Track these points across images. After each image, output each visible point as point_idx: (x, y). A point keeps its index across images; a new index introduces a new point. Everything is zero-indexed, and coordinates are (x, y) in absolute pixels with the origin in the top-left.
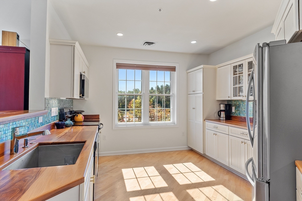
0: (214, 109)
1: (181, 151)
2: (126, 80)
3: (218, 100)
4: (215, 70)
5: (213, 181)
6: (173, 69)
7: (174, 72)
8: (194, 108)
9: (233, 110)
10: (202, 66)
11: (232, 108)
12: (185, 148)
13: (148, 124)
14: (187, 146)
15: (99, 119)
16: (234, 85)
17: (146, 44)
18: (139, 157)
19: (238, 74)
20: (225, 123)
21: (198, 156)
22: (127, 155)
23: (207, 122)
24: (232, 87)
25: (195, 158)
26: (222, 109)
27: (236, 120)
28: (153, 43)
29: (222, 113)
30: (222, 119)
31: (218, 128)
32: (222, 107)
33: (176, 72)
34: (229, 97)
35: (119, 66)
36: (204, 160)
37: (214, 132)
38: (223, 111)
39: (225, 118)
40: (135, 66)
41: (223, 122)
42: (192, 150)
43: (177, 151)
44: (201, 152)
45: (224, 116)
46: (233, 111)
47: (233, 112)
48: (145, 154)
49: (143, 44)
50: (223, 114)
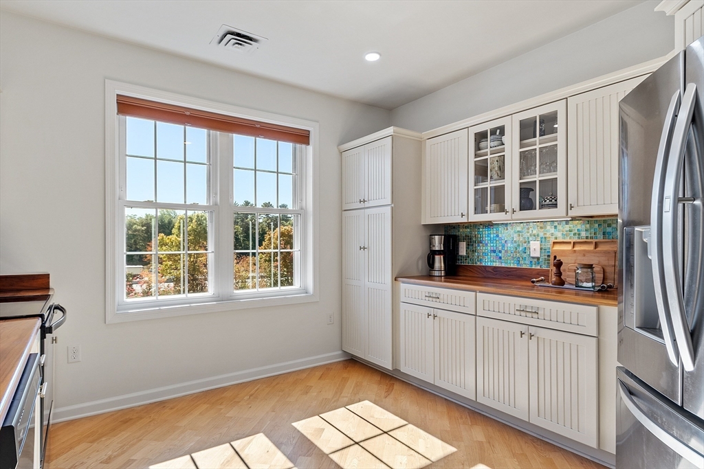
0: (415, 248)
1: (328, 368)
2: (156, 159)
3: (425, 226)
4: (420, 144)
5: (452, 454)
6: (302, 137)
7: (304, 146)
8: (364, 248)
9: (463, 251)
10: (390, 130)
11: (458, 245)
12: (334, 356)
13: (230, 298)
14: (340, 352)
15: (48, 288)
16: (476, 183)
17: (229, 36)
18: (205, 406)
19: (489, 154)
20: (445, 282)
21: (377, 378)
22: (162, 404)
23: (403, 282)
24: (472, 188)
25: (371, 385)
26: (437, 248)
27: (471, 274)
28: (251, 39)
29: (437, 257)
30: (436, 273)
31: (441, 297)
32: (438, 243)
33: (310, 148)
34: (462, 215)
35: (127, 106)
36: (397, 387)
37: (427, 310)
38: (439, 253)
39: (445, 270)
40: (188, 113)
41: (441, 281)
42: (353, 362)
43: (314, 367)
44: (388, 365)
45: (443, 265)
46: (460, 254)
47: (461, 256)
48: (224, 389)
49: (219, 38)
50: (439, 262)
